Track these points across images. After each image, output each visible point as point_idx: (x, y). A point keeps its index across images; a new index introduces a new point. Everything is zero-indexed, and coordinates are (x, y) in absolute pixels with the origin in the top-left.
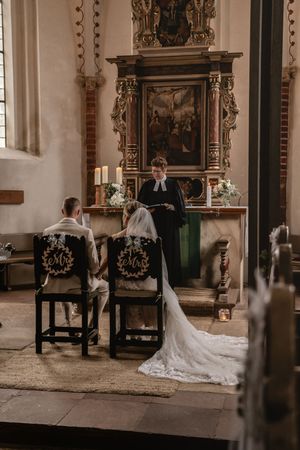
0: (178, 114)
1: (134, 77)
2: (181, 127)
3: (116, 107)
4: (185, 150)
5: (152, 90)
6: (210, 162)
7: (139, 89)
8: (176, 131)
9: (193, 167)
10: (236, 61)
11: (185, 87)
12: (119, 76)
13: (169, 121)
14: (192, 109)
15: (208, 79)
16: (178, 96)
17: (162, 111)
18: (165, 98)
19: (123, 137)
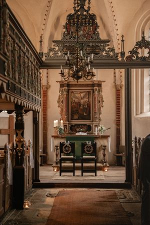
0: (82, 101)
1: (66, 88)
2: (83, 106)
3: (59, 98)
4: (85, 114)
5: (73, 92)
6: (94, 119)
7: (68, 92)
8: (81, 107)
9: (88, 121)
10: (103, 83)
11: (85, 92)
12: (60, 87)
13: (79, 104)
14: (87, 100)
15: (93, 89)
16: (82, 95)
17: (76, 100)
18: (78, 95)
19: (62, 109)
